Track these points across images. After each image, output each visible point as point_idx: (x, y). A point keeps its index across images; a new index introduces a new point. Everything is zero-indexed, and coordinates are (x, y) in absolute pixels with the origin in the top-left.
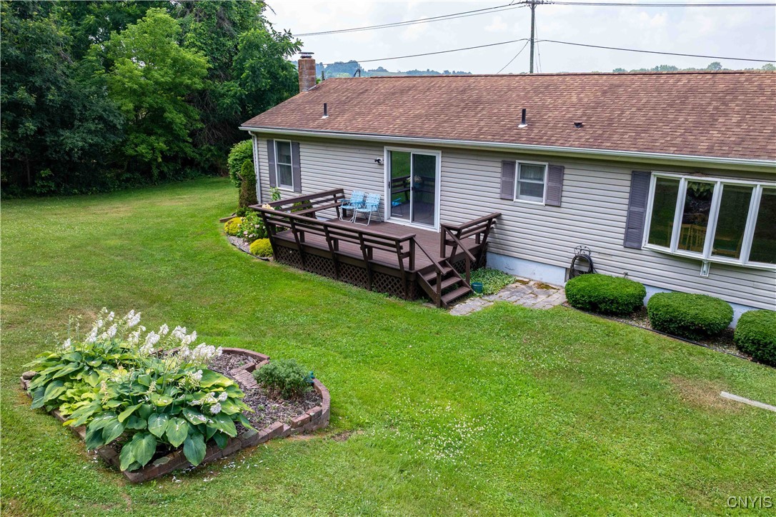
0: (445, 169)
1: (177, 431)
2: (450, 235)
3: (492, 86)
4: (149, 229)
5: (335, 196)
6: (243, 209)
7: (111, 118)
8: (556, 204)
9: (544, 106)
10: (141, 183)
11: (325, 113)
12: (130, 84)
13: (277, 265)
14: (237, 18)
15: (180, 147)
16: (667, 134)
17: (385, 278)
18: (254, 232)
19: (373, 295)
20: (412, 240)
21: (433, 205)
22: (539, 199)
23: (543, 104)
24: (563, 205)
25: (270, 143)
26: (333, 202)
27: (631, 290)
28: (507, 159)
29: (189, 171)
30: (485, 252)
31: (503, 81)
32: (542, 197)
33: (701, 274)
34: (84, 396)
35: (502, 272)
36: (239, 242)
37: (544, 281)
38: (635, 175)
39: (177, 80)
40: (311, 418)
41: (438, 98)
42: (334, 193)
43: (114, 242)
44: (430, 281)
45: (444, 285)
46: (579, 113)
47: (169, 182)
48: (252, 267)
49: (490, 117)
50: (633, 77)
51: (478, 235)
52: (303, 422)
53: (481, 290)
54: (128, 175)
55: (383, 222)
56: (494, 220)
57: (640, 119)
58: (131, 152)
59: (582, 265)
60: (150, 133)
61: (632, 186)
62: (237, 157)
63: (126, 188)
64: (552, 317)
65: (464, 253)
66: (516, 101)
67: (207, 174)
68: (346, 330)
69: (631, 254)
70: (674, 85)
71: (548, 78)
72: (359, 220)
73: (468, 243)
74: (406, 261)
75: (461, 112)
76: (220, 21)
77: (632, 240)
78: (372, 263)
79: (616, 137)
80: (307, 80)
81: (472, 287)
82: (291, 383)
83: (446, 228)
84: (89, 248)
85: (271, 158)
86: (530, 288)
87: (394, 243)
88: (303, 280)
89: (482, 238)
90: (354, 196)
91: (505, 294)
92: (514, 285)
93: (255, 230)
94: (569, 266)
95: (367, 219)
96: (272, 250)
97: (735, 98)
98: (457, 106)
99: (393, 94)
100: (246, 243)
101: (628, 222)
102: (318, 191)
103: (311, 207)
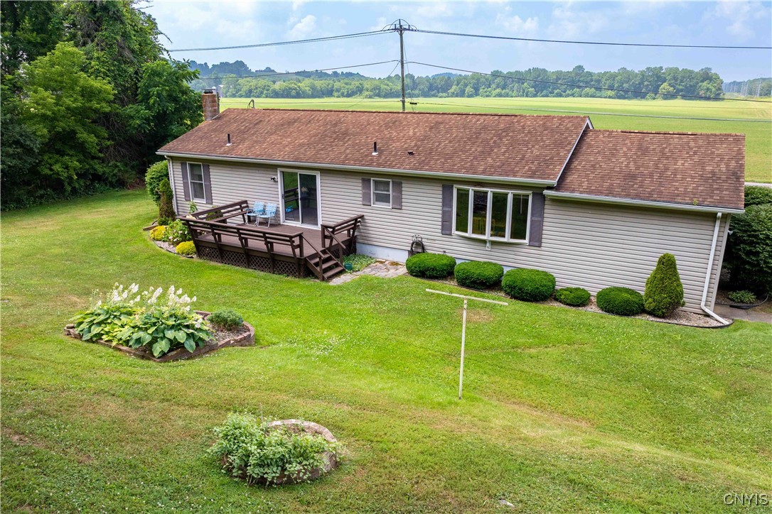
0: (323, 184)
1: (181, 336)
2: (328, 232)
3: (356, 120)
4: (83, 238)
5: (241, 206)
6: (163, 219)
7: (28, 143)
8: (399, 207)
9: (391, 139)
10: (53, 198)
11: (229, 142)
12: (43, 111)
13: (201, 261)
14: (136, 47)
15: (90, 165)
16: (463, 160)
17: (283, 264)
18: (177, 236)
19: (275, 276)
20: (300, 236)
21: (315, 209)
22: (387, 204)
23: (390, 136)
24: (403, 208)
25: (183, 165)
26: (240, 211)
27: (445, 262)
28: (365, 177)
29: (97, 186)
30: (355, 243)
31: (364, 117)
32: (389, 202)
33: (487, 249)
34: (115, 330)
35: (367, 256)
36: (166, 245)
37: (395, 260)
38: (444, 187)
39: (87, 105)
40: (245, 338)
41: (316, 130)
42: (240, 204)
43: (56, 251)
44: (314, 264)
45: (325, 266)
46: (413, 144)
47: (80, 197)
48: (181, 263)
49: (353, 146)
50: (451, 116)
51: (349, 231)
52: (241, 339)
53: (351, 268)
54: (42, 192)
55: (280, 224)
56: (359, 220)
57: (449, 150)
58: (47, 172)
59: (418, 247)
60: (62, 154)
61: (443, 194)
62: (154, 176)
63: (41, 203)
64: (396, 281)
65: (339, 244)
66: (372, 134)
67: (114, 188)
68: (259, 298)
69: (446, 238)
70: (475, 124)
71: (396, 115)
72: (261, 224)
73: (342, 237)
74: (297, 251)
75: (333, 142)
76: (121, 50)
77: (446, 230)
78: (273, 254)
79: (432, 162)
80: (210, 111)
81: (345, 267)
82: (231, 321)
83: (325, 227)
84: (38, 256)
85: (184, 177)
86: (386, 265)
87: (288, 239)
88: (223, 270)
89: (351, 233)
90: (256, 206)
91: (367, 270)
92: (375, 265)
93: (179, 235)
94: (409, 249)
95: (267, 223)
96: (195, 250)
97: (507, 135)
98: (331, 137)
99: (282, 125)
100: (172, 246)
101: (443, 218)
102: (229, 203)
103: (222, 216)
